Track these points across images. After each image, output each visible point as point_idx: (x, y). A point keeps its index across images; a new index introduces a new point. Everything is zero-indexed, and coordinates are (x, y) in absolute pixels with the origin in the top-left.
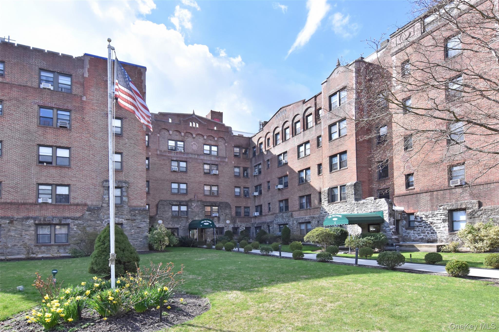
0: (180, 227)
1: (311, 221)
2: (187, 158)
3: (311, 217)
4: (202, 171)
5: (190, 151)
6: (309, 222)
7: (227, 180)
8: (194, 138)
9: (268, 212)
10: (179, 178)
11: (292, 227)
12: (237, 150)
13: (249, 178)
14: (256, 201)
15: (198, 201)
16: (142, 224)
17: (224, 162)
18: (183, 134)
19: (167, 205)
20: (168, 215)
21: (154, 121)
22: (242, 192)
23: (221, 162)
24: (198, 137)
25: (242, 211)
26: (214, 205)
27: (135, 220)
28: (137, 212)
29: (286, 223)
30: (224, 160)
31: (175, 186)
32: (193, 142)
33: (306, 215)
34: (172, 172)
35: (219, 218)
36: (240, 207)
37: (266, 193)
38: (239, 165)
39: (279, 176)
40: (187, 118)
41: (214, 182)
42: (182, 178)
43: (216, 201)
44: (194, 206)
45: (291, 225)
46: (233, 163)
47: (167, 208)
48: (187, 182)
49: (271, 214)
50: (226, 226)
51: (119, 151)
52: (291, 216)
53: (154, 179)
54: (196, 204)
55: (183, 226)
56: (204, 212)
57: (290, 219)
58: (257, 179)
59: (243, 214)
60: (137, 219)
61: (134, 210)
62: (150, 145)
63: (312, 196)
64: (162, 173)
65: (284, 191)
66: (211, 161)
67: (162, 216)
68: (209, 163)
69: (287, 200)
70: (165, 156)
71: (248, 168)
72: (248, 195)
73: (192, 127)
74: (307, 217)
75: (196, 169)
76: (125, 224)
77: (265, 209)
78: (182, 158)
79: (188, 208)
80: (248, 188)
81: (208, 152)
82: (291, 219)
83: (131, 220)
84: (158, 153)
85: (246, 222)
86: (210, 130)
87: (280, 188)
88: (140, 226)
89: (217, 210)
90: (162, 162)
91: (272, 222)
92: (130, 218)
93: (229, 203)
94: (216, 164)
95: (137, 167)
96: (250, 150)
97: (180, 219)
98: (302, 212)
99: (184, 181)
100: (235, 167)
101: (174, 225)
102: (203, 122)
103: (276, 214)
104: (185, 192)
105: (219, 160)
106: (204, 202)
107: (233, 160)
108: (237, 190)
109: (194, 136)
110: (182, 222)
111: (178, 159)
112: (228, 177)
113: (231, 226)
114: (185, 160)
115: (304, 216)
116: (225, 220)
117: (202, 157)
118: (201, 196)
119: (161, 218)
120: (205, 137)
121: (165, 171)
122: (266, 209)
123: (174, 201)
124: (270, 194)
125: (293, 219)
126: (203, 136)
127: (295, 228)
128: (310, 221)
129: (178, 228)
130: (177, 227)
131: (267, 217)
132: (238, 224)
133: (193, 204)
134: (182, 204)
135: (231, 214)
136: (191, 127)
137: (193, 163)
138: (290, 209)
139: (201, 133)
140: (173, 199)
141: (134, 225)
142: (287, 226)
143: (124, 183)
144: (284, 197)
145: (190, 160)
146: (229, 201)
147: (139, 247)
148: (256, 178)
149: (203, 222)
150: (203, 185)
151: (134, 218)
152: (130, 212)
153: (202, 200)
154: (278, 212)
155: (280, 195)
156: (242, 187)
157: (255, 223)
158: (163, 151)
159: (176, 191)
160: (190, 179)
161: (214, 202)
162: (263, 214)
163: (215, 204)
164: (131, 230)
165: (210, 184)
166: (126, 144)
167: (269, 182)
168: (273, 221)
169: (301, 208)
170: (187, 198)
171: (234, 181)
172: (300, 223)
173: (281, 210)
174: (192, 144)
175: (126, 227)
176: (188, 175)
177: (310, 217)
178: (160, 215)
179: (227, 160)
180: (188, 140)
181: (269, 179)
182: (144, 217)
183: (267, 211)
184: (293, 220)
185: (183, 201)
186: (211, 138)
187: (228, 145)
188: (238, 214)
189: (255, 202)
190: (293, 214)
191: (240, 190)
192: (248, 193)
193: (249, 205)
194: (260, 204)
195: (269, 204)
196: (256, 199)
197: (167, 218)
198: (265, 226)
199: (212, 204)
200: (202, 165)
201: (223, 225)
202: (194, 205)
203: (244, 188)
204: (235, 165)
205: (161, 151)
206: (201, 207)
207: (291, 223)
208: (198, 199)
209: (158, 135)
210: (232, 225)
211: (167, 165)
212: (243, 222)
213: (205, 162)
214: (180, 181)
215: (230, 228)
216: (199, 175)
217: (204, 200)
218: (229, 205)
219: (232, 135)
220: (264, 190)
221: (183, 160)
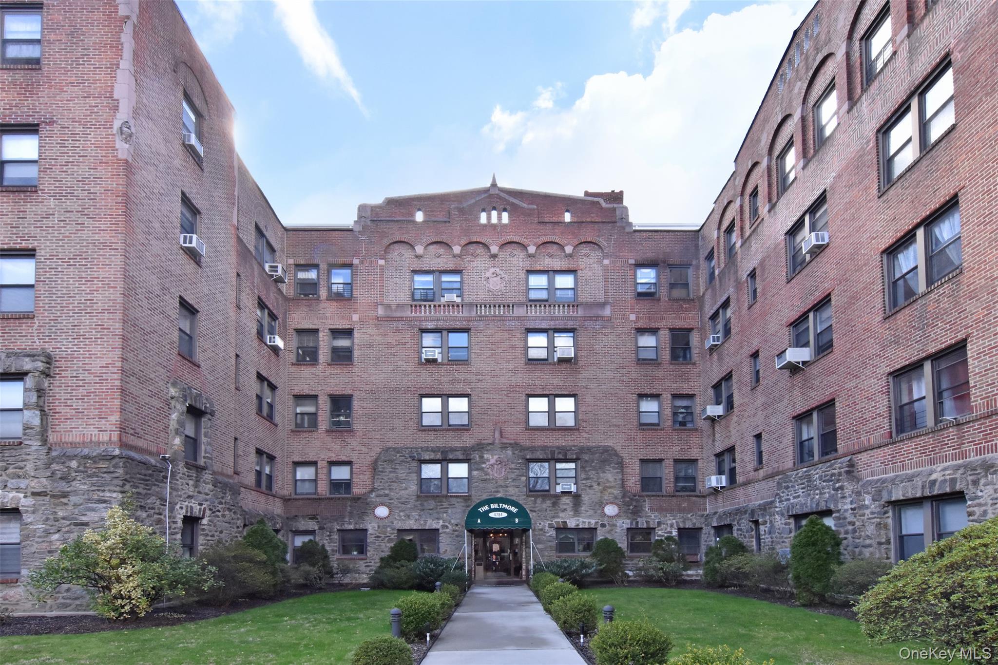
0: (444, 527)
1: (970, 491)
2: (469, 320)
3: (970, 468)
4: (519, 352)
5: (482, 296)
6: (957, 497)
7: (610, 375)
8: (494, 256)
9: (756, 470)
10: (444, 379)
11: (853, 524)
12: (646, 276)
13: (694, 364)
14: (717, 435)
15: (504, 447)
16: (93, 510)
17: (597, 318)
18: (457, 249)
19: (402, 461)
20: (407, 492)
21: (369, 223)
22: (668, 412)
23: (586, 318)
24: (509, 249)
25: (667, 472)
26: (561, 456)
27: (65, 495)
28: (74, 464)
29: (823, 507)
30: (600, 313)
31: (432, 405)
32: (492, 270)
33: (932, 462)
34: (420, 363)
35: (576, 497)
36: (660, 461)
37: (746, 400)
38: (654, 325)
39: (794, 315)
40: (473, 201)
41: (561, 383)
42: (453, 382)
43: (570, 443)
44: (492, 461)
45: (848, 515)
46: (633, 317)
47: (402, 472)
48: (469, 391)
49: (767, 478)
50: (603, 525)
51: (24, 245)
52: (848, 473)
53: (368, 387)
54: (496, 457)
55: (452, 524)
56: (524, 478)
57: (841, 488)
58: (720, 359)
59: (668, 485)
60: (75, 492)
61: (66, 457)
62: (355, 293)
63: (971, 350)
64: (391, 368)
65: (815, 370)
66: (552, 319)
67: (387, 495)
68: (544, 325)
69: (827, 407)
70: (400, 319)
71: (690, 330)
72: (692, 421)
73: (490, 226)
74: (940, 467)
75: (500, 350)
76: (27, 511)
77: (745, 459)
78: (455, 319)
79: (470, 470)
80: (691, 396)
81: (543, 295)
82: (849, 488)
83: (53, 496)
84: (381, 312)
85: (681, 510)
86: (550, 226)
87: (793, 360)
88: (84, 519)
89: (572, 474)
90: (392, 339)
91: (766, 508)
92: (49, 488)
93: (618, 448)
94: (569, 327)
95: (89, 297)
96: (698, 267)
97: (445, 504)
98: (910, 448)
99: (460, 388)
100: (641, 331)
101: (426, 521)
102: (525, 205)
103: (783, 472)
104: (465, 421)
105: (581, 312)
106: (523, 449)
107: (632, 309)
108: (649, 406)
109: (494, 249)
110: (450, 511)
111: (441, 324)
112: (614, 366)
113: (625, 523)
114: (464, 324)
115: (918, 465)
116: (601, 505)
117: (520, 312)
118: (513, 432)
119: (386, 500)
120: (532, 249)
121: (400, 363)
122: (747, 459)
123: (427, 449)
124: (760, 400)
125: (858, 487)
126: (524, 247)
127: (870, 529)
128: (958, 487)
129: (438, 530)
130: (435, 526)
131: (750, 489)
132: (650, 517)
133: (486, 456)
134: (451, 457)
135: (623, 485)
136: (485, 226)
137: (489, 332)
138: (841, 446)
139: (516, 239)
140: (424, 445)
141: (61, 514)
142: (829, 522)
143: (27, 359)
144: (817, 397)
145: (481, 325)
146: (615, 442)
147: (76, 599)
148: (715, 356)
149: (486, 508)
150: (524, 397)
151: (63, 486)
152: (48, 466)
153: (516, 444)
154: (790, 464)
155: (796, 392)
156: (667, 396)
157: (715, 513)
158: (394, 307)
159: (437, 421)
160: (479, 380)
161: (558, 448)
162: (740, 479)
163: (566, 455)
164: (48, 533)
165: (547, 392)
166: (48, 216)
167: (755, 355)
168: (772, 502)
169: (900, 429)
170: (468, 440)
171: (634, 375)
172: (900, 505)
173: (803, 452)
174: (488, 274)
175: (31, 523)
176: (473, 369)
177: (957, 468)
178: (382, 492)
179: (607, 312)
180: (475, 264)
181: (755, 344)
182: (103, 485)
183: (751, 466)
184: (858, 493)
185: (453, 450)
186: (553, 249)
187: (612, 262)
188: (649, 484)
189: (714, 441)
190: (860, 465)
191: (660, 406)
192: (690, 413)
193: (694, 454)
194: (727, 444)
195: (758, 437)
196: (717, 428)
197: (403, 500)
198: (745, 524)
199: (553, 453)
200: (518, 335)
201: (593, 522)
202: (491, 458)
203: (675, 396)
204: (640, 325)
205: (388, 307)
206: (513, 466)
207: (846, 506)
208: (505, 441)
209: (381, 262)
210: (628, 521)
211: (408, 346)
212: (671, 511)
213: (531, 325)
214: (447, 388)
215: (618, 530)
216: (511, 367)
217: (527, 443)
218: (616, 454)
219: (627, 230)
220: (740, 389)
221: (458, 325)
